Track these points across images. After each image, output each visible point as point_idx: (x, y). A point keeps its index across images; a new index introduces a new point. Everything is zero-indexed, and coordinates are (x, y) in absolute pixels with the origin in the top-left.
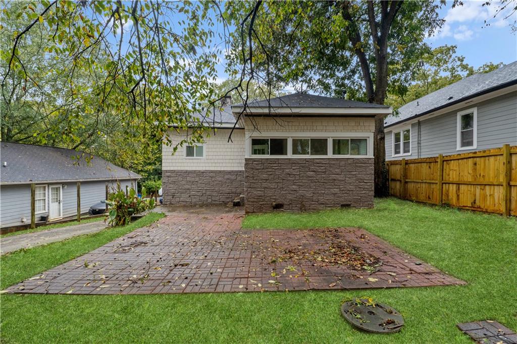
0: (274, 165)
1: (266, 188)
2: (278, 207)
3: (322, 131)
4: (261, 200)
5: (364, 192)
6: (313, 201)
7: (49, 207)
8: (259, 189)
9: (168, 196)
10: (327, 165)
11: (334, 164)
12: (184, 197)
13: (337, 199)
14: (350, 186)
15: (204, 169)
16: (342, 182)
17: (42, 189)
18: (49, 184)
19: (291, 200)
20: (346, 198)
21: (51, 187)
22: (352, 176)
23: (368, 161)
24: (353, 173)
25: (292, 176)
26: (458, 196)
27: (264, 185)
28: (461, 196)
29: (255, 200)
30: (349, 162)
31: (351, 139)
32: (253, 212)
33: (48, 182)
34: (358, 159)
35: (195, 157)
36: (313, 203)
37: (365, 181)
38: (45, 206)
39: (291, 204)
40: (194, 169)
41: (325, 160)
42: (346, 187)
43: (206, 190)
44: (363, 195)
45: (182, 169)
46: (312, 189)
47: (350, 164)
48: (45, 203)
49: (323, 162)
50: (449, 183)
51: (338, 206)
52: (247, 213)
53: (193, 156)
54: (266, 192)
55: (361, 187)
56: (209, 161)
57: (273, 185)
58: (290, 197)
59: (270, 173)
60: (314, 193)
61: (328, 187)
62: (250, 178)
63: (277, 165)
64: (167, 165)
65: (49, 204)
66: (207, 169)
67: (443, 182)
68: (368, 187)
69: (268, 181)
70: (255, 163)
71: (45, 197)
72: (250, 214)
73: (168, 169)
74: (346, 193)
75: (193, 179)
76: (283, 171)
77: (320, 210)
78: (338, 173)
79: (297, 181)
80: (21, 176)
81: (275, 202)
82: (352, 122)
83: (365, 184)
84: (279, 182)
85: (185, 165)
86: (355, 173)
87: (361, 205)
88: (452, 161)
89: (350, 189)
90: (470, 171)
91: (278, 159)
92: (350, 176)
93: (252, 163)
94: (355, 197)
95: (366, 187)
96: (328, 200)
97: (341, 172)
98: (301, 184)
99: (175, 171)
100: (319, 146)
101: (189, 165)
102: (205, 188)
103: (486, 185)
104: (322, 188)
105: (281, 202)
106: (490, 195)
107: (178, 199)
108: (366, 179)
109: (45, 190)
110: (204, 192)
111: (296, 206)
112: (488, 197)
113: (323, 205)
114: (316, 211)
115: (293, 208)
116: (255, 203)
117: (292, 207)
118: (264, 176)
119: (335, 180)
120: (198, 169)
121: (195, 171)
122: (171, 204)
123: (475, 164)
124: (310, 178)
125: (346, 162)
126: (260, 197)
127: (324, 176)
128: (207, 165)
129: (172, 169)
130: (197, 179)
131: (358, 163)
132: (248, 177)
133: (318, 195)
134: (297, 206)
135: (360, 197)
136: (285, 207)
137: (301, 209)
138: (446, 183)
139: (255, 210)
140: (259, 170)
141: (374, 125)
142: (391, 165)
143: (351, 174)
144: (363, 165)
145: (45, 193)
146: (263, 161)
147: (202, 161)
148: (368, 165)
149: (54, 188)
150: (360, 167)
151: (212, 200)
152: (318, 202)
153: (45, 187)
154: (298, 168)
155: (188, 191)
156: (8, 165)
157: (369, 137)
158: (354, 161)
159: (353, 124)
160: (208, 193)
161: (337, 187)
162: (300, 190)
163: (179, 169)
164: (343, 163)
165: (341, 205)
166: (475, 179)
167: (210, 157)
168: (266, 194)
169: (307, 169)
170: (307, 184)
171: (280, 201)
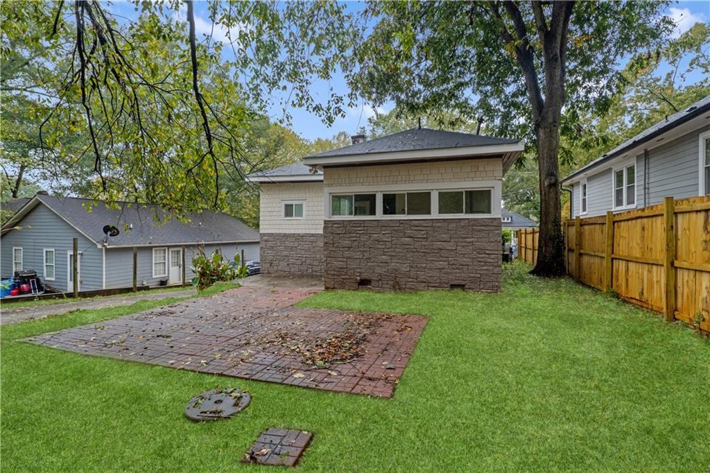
0: (359, 229)
1: (349, 258)
2: (364, 283)
3: (422, 181)
4: (343, 273)
5: (485, 268)
6: (410, 278)
7: (168, 270)
8: (341, 259)
9: (265, 263)
10: (429, 229)
11: (439, 227)
12: (283, 266)
13: (444, 277)
14: (464, 259)
15: (304, 232)
16: (452, 253)
17: (162, 252)
18: (169, 247)
19: (380, 275)
20: (457, 275)
21: (171, 250)
22: (466, 244)
23: (492, 222)
24: (468, 240)
25: (381, 243)
26: (627, 280)
27: (347, 254)
28: (630, 280)
29: (335, 273)
30: (463, 224)
31: (466, 191)
32: (334, 288)
33: (169, 244)
34: (474, 220)
35: (294, 218)
36: (410, 280)
37: (487, 252)
38: (165, 269)
39: (380, 280)
40: (293, 232)
41: (428, 221)
42: (456, 260)
43: (306, 257)
44: (486, 272)
45: (281, 231)
46: (408, 262)
47: (463, 227)
48: (165, 266)
49: (424, 225)
50: (619, 259)
51: (446, 286)
52: (327, 288)
53: (292, 216)
54: (348, 262)
55: (482, 260)
56: (309, 222)
57: (358, 255)
58: (378, 270)
59: (355, 239)
60: (411, 267)
61: (430, 259)
62: (330, 245)
63: (362, 229)
64: (265, 227)
65: (168, 267)
66: (307, 232)
67: (613, 256)
68: (492, 261)
69: (351, 249)
70: (335, 225)
71: (165, 260)
72: (330, 290)
73: (266, 232)
74: (457, 268)
75: (292, 244)
76: (370, 236)
77: (420, 290)
78: (445, 240)
79: (388, 250)
80: (142, 239)
81: (360, 276)
82: (467, 166)
83: (487, 256)
84: (365, 251)
85: (284, 226)
86: (471, 240)
87: (482, 286)
88: (623, 223)
89: (464, 263)
90: (639, 242)
91: (364, 221)
92: (464, 244)
93: (332, 227)
94: (472, 275)
95: (489, 260)
96: (431, 276)
97: (451, 238)
98: (393, 254)
99: (272, 234)
100: (420, 202)
101: (288, 227)
102: (305, 256)
103: (653, 264)
104: (422, 260)
105: (367, 277)
106: (657, 282)
107: (276, 267)
108: (488, 248)
109: (165, 253)
110: (304, 259)
111: (387, 284)
112: (655, 285)
113: (424, 284)
114: (414, 290)
115: (383, 286)
116: (335, 277)
117: (382, 284)
118: (347, 242)
119: (440, 249)
120: (296, 232)
121: (294, 234)
122: (268, 273)
123: (643, 229)
124: (407, 247)
125: (458, 224)
126: (342, 270)
127: (426, 243)
128: (306, 227)
129: (270, 232)
130: (296, 244)
131: (476, 226)
132: (327, 243)
133: (416, 269)
134: (389, 283)
135: (479, 275)
136: (373, 284)
137: (394, 287)
138: (616, 259)
139: (336, 286)
140: (341, 236)
141: (502, 168)
142: (568, 226)
143: (466, 242)
144: (483, 228)
145: (165, 256)
146: (345, 223)
147: (302, 222)
148: (493, 228)
149: (175, 251)
150: (479, 231)
151: (313, 271)
152: (417, 279)
153: (165, 250)
154: (390, 232)
155: (286, 258)
156: (134, 227)
157: (493, 187)
158: (469, 222)
159: (468, 169)
160: (308, 262)
161: (444, 259)
162: (392, 262)
163: (277, 232)
164: (454, 225)
165: (451, 285)
166: (643, 255)
167: (311, 218)
168: (349, 266)
169: (400, 234)
170: (401, 254)
171: (365, 276)
